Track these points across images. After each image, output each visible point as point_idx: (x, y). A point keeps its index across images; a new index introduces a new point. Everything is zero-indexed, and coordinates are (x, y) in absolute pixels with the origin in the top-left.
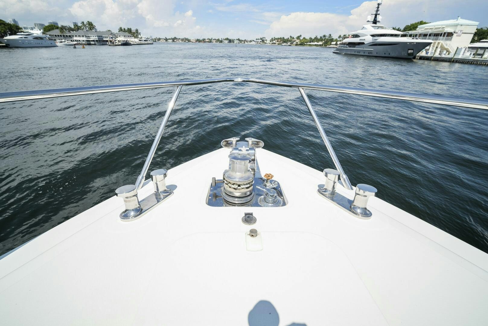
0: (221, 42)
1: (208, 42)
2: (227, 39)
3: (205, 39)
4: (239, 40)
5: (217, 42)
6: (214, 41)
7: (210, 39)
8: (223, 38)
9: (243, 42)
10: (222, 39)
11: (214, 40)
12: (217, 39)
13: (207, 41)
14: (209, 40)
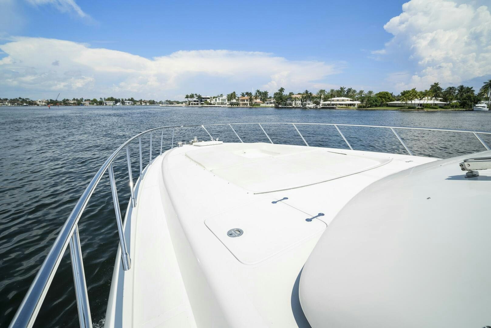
0: (101, 103)
1: (74, 104)
2: (111, 99)
3: (68, 100)
4: (132, 100)
5: (93, 104)
6: (87, 103)
7: (77, 100)
8: (103, 98)
9: (139, 103)
10: (101, 98)
11: (85, 100)
12: (91, 99)
13: (72, 102)
14: (76, 102)
